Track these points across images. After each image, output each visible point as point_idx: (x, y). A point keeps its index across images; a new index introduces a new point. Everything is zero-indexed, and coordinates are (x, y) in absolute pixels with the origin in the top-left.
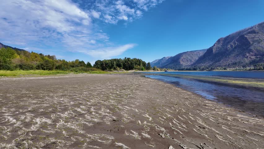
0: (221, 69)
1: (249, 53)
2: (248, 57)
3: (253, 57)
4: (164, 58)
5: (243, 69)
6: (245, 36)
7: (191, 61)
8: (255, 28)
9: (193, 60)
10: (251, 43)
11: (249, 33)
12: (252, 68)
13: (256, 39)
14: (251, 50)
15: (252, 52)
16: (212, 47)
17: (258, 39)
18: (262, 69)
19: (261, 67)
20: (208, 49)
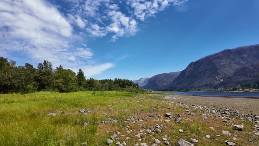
0: (195, 90)
1: (217, 76)
2: (217, 79)
3: (221, 80)
4: (141, 79)
5: (215, 90)
6: (213, 61)
7: (166, 82)
8: (220, 54)
9: (168, 82)
10: (218, 67)
11: (215, 58)
12: (223, 89)
13: (222, 64)
14: (219, 73)
15: (220, 75)
16: (185, 70)
17: (223, 63)
18: (231, 90)
19: (231, 88)
20: (182, 72)
